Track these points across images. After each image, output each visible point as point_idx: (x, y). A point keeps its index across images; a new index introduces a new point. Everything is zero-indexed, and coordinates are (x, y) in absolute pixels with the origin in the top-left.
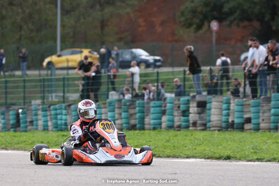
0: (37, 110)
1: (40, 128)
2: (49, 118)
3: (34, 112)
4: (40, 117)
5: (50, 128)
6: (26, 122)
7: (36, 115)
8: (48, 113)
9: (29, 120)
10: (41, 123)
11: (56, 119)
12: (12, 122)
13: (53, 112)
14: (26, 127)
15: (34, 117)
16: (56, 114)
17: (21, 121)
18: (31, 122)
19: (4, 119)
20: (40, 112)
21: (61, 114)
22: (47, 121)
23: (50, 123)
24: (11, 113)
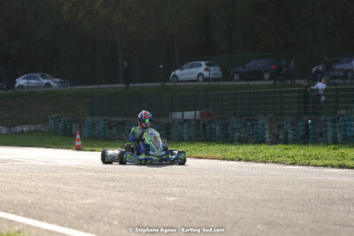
0: (327, 121)
1: (330, 139)
2: (338, 130)
3: (323, 123)
4: (329, 128)
5: (339, 140)
6: (315, 134)
7: (326, 126)
8: (338, 125)
9: (318, 131)
10: (330, 134)
11: (345, 130)
12: (301, 133)
13: (342, 123)
14: (316, 139)
15: (324, 129)
16: (345, 126)
17: (311, 132)
18: (321, 133)
19: (293, 130)
20: (329, 124)
21: (350, 126)
22: (336, 133)
23: (339, 136)
24: (301, 123)
